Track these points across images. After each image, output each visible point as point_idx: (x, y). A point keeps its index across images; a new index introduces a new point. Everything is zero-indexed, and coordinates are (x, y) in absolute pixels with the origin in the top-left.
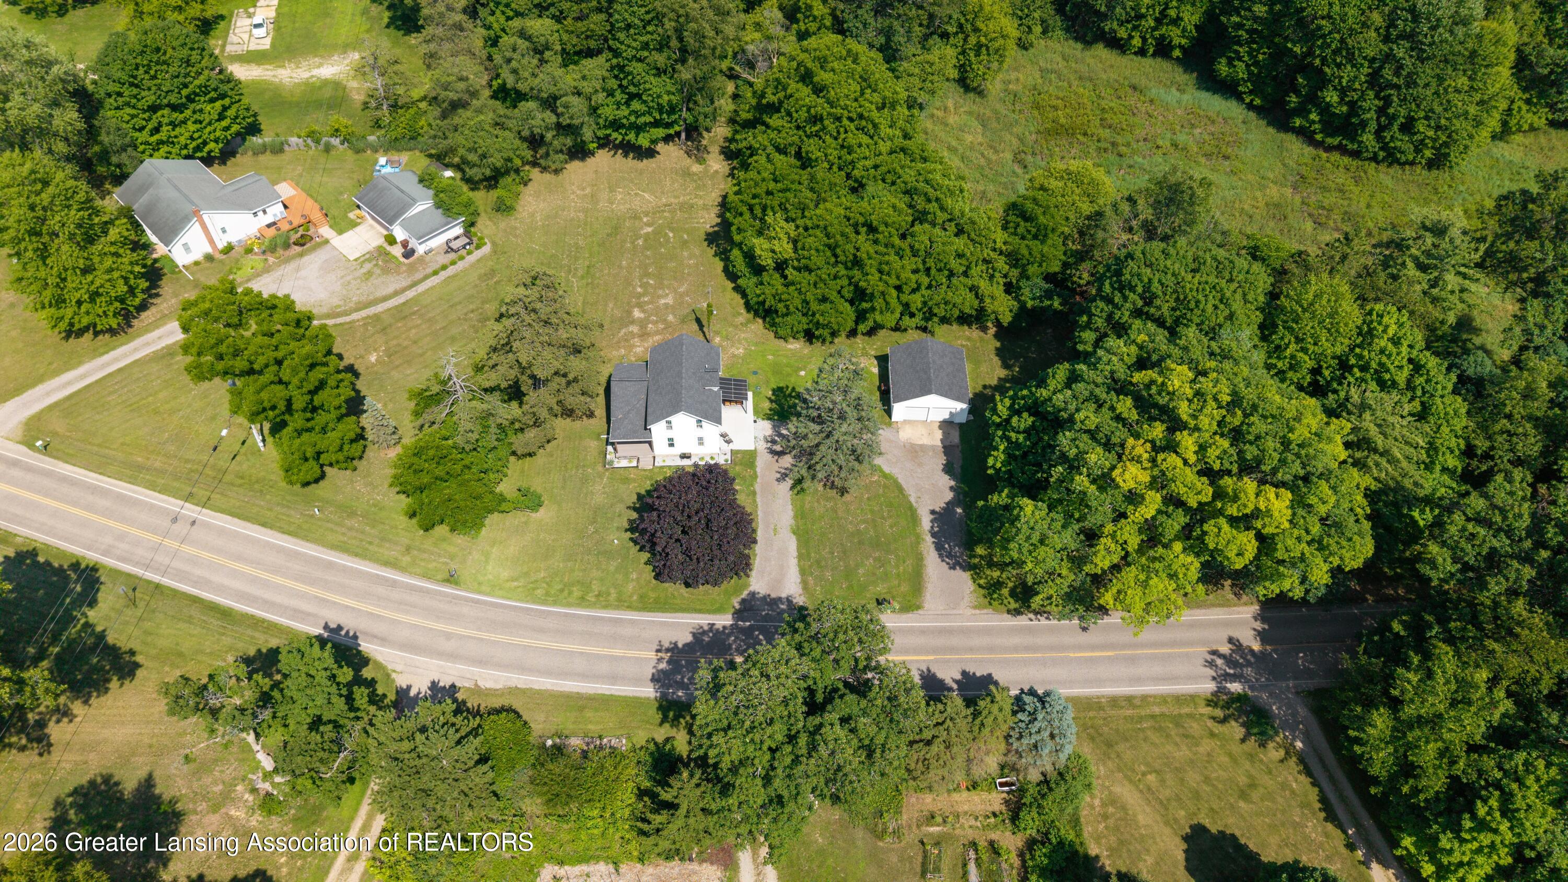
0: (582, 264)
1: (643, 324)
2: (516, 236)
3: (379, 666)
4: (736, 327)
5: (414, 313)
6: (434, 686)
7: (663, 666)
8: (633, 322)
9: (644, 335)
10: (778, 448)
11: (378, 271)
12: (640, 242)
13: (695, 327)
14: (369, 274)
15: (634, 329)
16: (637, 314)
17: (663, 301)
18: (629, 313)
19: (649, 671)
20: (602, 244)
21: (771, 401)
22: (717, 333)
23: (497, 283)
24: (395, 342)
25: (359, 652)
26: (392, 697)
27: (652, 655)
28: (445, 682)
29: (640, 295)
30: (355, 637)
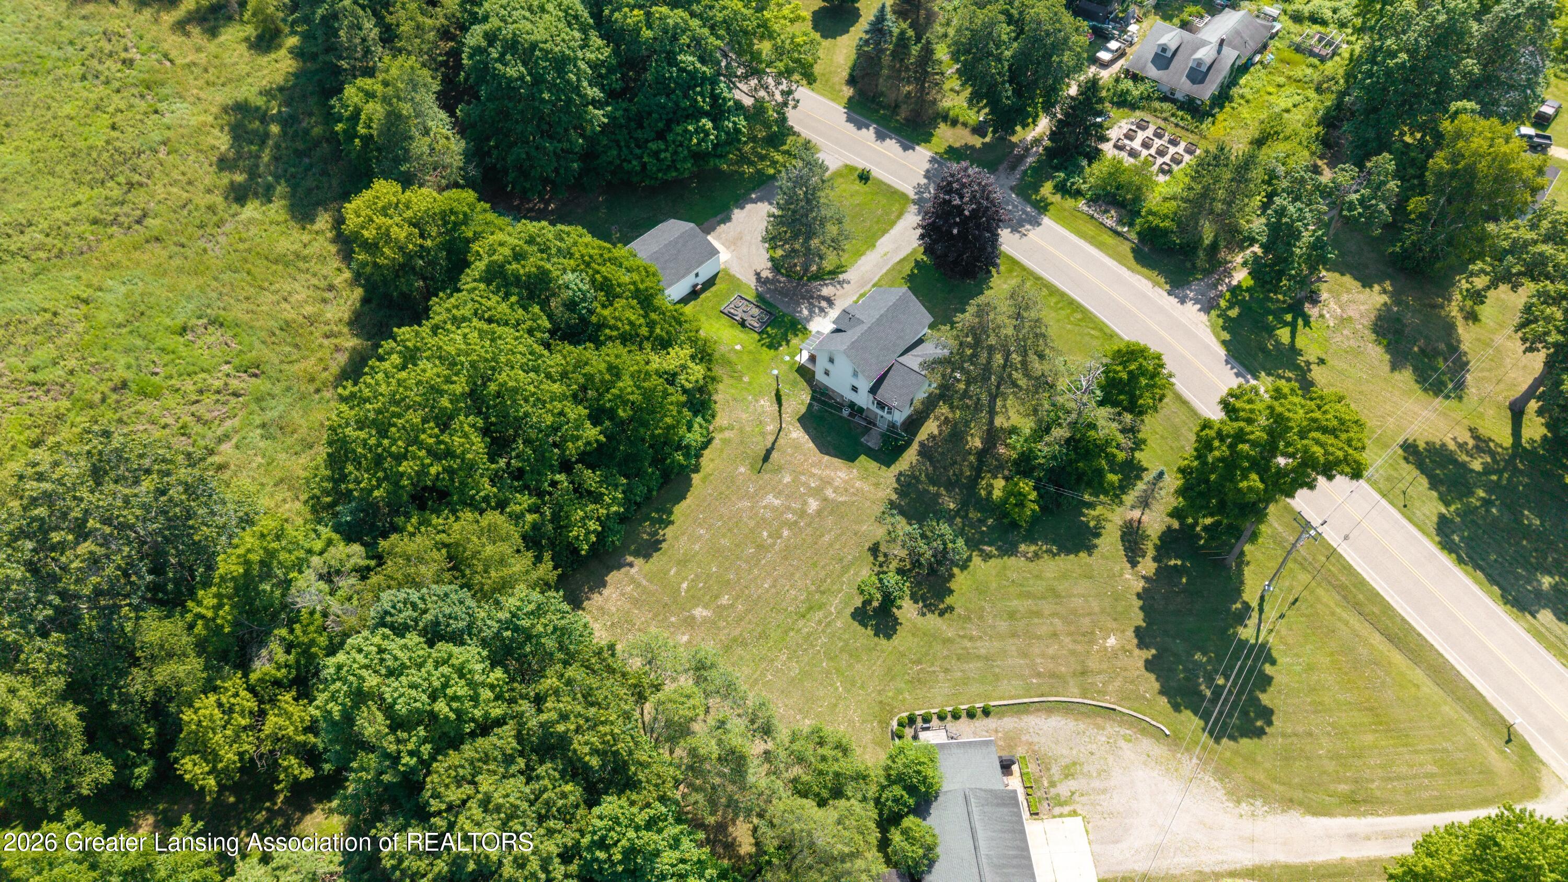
0: (807, 626)
1: (817, 492)
2: (851, 722)
3: (1217, 336)
4: (741, 430)
5: (1039, 675)
6: (1182, 301)
7: (1028, 227)
8: (826, 499)
9: (827, 482)
10: (824, 304)
11: (1055, 770)
12: (725, 600)
13: (775, 455)
14: (1068, 773)
15: (829, 493)
16: (813, 505)
17: (777, 502)
18: (819, 512)
19: (1038, 229)
20: (764, 636)
21: (788, 342)
22: (763, 434)
23: (919, 662)
24: (1079, 648)
25: (1228, 350)
26: (1214, 313)
27: (1031, 235)
28: (1173, 300)
29: (792, 525)
30: (1227, 362)
